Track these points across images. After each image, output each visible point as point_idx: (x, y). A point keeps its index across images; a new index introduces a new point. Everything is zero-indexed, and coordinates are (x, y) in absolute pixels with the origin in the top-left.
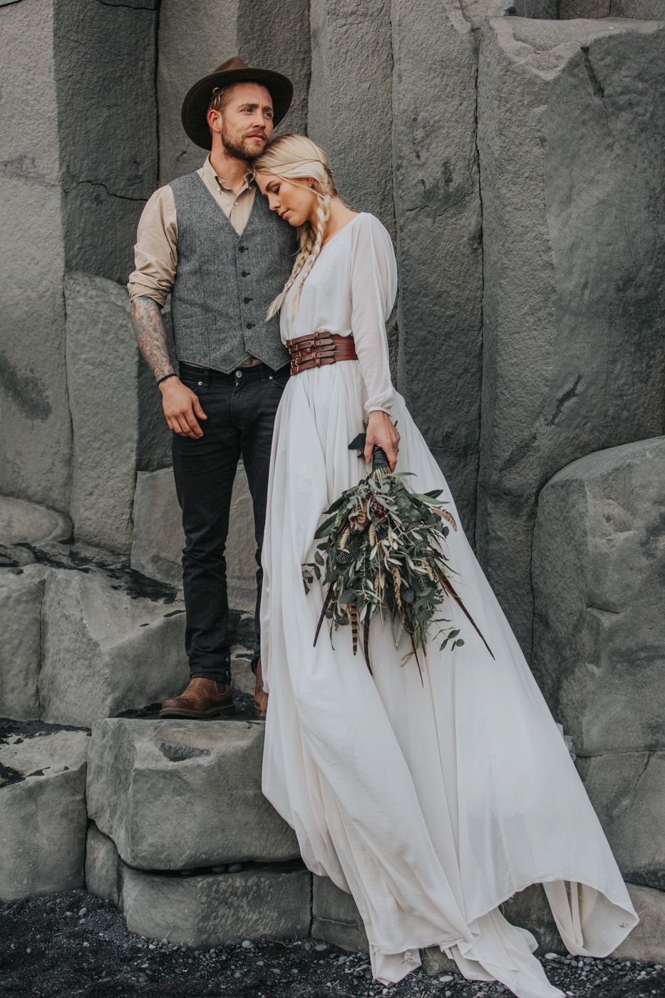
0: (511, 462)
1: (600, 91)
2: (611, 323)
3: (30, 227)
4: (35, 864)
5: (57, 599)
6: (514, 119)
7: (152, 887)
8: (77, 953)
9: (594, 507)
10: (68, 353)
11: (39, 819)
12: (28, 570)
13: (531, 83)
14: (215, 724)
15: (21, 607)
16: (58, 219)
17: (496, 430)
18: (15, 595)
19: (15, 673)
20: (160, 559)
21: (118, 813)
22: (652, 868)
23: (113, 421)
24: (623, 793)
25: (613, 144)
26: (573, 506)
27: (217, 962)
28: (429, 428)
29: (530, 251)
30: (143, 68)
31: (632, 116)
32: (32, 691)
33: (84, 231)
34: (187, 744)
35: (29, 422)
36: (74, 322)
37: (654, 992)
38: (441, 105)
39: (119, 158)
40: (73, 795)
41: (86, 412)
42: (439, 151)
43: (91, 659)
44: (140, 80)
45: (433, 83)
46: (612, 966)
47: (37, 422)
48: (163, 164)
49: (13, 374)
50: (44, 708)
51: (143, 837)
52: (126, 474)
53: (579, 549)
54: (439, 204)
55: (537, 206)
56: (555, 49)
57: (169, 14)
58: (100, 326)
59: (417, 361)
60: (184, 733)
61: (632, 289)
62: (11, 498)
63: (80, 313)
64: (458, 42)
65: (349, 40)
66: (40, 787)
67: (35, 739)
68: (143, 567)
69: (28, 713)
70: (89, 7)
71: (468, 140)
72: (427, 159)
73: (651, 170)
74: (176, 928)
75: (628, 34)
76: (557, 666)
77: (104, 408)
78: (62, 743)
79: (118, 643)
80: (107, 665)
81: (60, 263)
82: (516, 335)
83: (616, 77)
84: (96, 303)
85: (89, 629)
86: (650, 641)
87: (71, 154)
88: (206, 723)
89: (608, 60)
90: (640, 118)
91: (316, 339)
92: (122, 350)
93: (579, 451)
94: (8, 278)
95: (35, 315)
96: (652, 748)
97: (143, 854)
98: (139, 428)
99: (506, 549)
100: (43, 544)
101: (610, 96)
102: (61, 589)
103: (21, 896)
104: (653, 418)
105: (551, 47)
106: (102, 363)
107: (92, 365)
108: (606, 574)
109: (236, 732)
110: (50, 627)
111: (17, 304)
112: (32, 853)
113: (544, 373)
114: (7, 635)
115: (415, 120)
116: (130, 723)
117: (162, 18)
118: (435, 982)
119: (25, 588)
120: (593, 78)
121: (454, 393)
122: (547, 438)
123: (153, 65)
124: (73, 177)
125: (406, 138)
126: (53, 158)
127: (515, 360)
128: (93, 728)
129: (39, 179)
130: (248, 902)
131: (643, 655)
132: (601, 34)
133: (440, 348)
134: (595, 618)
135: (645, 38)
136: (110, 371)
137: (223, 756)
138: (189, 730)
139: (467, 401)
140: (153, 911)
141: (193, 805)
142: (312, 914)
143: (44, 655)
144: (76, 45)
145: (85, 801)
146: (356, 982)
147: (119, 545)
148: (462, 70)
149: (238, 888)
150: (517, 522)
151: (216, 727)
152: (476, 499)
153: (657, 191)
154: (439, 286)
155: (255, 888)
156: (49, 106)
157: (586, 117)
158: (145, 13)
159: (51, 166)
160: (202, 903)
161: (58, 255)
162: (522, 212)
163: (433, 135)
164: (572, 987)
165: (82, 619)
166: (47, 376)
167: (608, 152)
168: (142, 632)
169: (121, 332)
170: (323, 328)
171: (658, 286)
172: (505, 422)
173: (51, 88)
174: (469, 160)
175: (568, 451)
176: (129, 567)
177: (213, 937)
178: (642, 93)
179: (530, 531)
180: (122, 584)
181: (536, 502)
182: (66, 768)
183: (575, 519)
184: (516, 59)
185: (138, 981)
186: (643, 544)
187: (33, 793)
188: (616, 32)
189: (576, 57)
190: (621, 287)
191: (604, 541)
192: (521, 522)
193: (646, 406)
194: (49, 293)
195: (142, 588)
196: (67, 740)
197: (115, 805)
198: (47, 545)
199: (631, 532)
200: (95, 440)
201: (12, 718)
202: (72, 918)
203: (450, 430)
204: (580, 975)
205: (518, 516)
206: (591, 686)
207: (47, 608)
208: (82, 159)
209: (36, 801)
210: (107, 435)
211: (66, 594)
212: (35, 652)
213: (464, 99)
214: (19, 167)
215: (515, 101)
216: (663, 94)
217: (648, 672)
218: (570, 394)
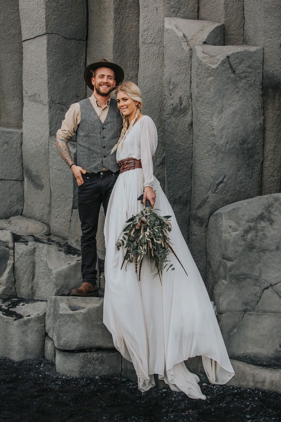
0: (200, 207)
2: (237, 157)
3: (37, 120)
4: (26, 348)
5: (39, 254)
6: (202, 82)
7: (65, 356)
8: (36, 378)
9: (225, 223)
10: (50, 166)
11: (28, 332)
12: (30, 243)
13: (208, 69)
14: (88, 298)
15: (27, 257)
16: (47, 117)
17: (195, 195)
18: (25, 253)
19: (24, 281)
21: (55, 330)
22: (245, 355)
23: (64, 191)
24: (234, 327)
25: (239, 91)
26: (219, 222)
27: (86, 383)
28: (174, 194)
29: (207, 130)
30: (81, 62)
31: (246, 81)
32: (30, 288)
33: (57, 121)
34: (78, 305)
35: (36, 191)
36: (52, 154)
37: (237, 396)
38: (179, 77)
39: (71, 94)
40: (41, 324)
41: (55, 187)
42: (178, 93)
43: (49, 276)
44: (80, 66)
45: (176, 69)
46: (225, 388)
47: (39, 191)
49: (31, 173)
50: (34, 294)
51: (61, 338)
52: (69, 210)
53: (220, 238)
54: (178, 112)
55: (209, 113)
56: (217, 57)
57: (90, 42)
59: (170, 170)
60: (77, 301)
61: (246, 144)
62: (29, 219)
63: (54, 151)
64: (185, 54)
65: (149, 53)
66: (29, 321)
67: (29, 304)
68: (72, 244)
69: (28, 295)
70: (60, 40)
71: (188, 89)
72: (174, 96)
73: (254, 101)
74: (72, 371)
75: (245, 51)
76: (213, 281)
77: (62, 186)
79: (59, 270)
80: (54, 278)
81: (48, 133)
82: (202, 160)
83: (240, 67)
85: (49, 265)
86: (245, 272)
87: (52, 93)
88: (84, 298)
89: (237, 61)
90: (249, 82)
91: (128, 160)
93: (225, 203)
94: (30, 138)
95: (39, 152)
96: (245, 311)
97: (61, 344)
98: (74, 193)
99: (198, 238)
100: (38, 235)
101: (238, 74)
102: (40, 250)
103: (21, 360)
104: (254, 192)
105: (216, 56)
106: (61, 170)
107: (58, 170)
108: (229, 247)
109: (95, 301)
110: (37, 265)
111: (33, 148)
112: (25, 344)
113: (211, 174)
114: (22, 267)
115: (170, 82)
116: (59, 297)
117: (88, 44)
118: (161, 391)
119: (28, 250)
120: (231, 67)
121: (183, 182)
122: (212, 198)
123: (85, 61)
124: (53, 101)
125: (167, 88)
126: (46, 95)
127: (201, 169)
128: (48, 300)
129: (41, 102)
130: (98, 363)
131: (242, 277)
132: (234, 52)
133: (178, 165)
134: (225, 263)
135: (251, 53)
136: (64, 172)
137: (89, 309)
138: (79, 300)
139: (187, 184)
140: (65, 365)
141: (78, 326)
142: (122, 368)
143: (34, 275)
144: (55, 53)
145: (45, 326)
146: (133, 391)
147: (66, 236)
148: (186, 64)
149: (95, 357)
150: (201, 228)
152: (189, 220)
153: (256, 109)
154: (177, 142)
155: (101, 358)
156: (45, 76)
157: (229, 81)
158: (82, 42)
159: (45, 97)
160: (81, 362)
161: (47, 130)
162: (204, 116)
163: (176, 88)
164: (210, 395)
165: (47, 261)
166: (43, 174)
167: (237, 94)
168: (68, 266)
170: (131, 157)
171: (256, 143)
172: (198, 192)
173: (45, 69)
174: (188, 97)
175: (220, 203)
176: (67, 244)
177: (85, 374)
178: (250, 73)
179: (206, 232)
180: (63, 249)
181: (208, 221)
182: (39, 314)
183: (219, 227)
184: (203, 60)
185: (56, 388)
186: (242, 236)
187: (26, 323)
188: (240, 51)
189: (224, 59)
190: (241, 143)
191: (228, 235)
192: (203, 228)
193: (251, 187)
194: (44, 144)
195: (70, 250)
196: (39, 304)
197: (54, 327)
198: (40, 235)
199: (238, 232)
200: (58, 197)
201: (23, 297)
202: (38, 368)
203: (181, 195)
204: (214, 391)
205: (202, 226)
206: (223, 288)
207: (36, 257)
208: (57, 95)
209: (27, 326)
210: (62, 196)
211: (42, 252)
212: (31, 273)
213: (187, 74)
214: (34, 98)
215: (202, 76)
216: (259, 73)
217: (244, 283)
218: (221, 182)
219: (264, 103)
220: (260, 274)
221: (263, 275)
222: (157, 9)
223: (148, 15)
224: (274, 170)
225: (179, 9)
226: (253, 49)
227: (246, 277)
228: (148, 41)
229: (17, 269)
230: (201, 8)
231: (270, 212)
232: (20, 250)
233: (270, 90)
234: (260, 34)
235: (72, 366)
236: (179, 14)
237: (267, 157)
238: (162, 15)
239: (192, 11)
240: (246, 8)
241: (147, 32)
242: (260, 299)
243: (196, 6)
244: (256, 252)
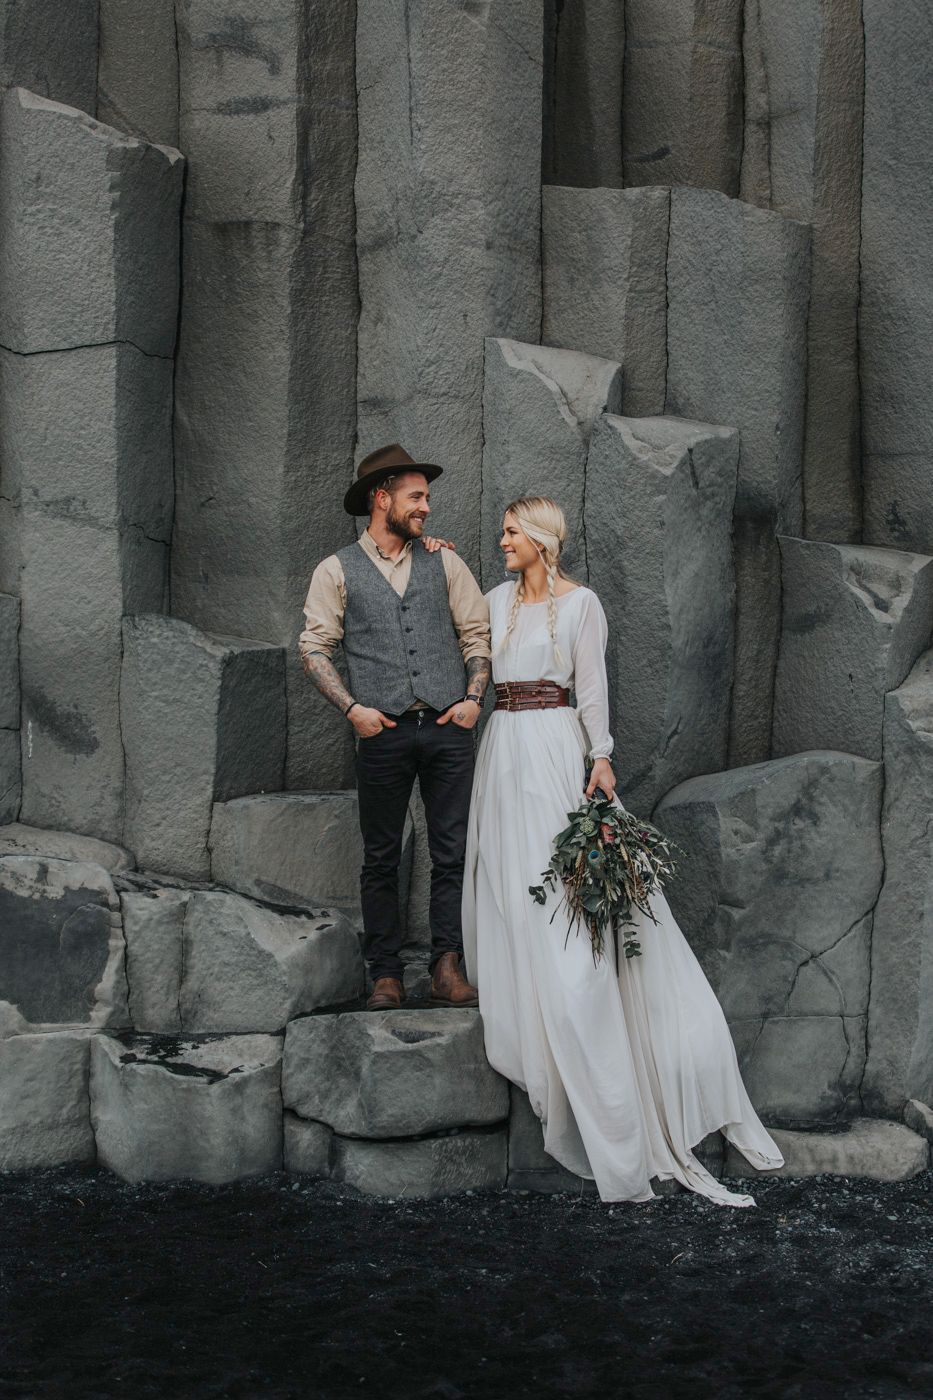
0: (628, 789)
1: (696, 484)
2: (699, 674)
3: (79, 567)
4: (243, 1151)
5: (208, 918)
6: (637, 503)
9: (727, 824)
10: (125, 690)
11: (245, 1110)
12: (162, 894)
13: (653, 476)
15: (162, 929)
16: (115, 560)
18: (156, 917)
19: (155, 990)
20: (262, 883)
23: (187, 755)
24: (745, 1052)
25: (701, 527)
26: (703, 823)
29: (649, 614)
30: (165, 414)
31: (713, 504)
32: (174, 1006)
34: (417, 1029)
35: (70, 757)
38: (549, 485)
39: (153, 503)
40: (273, 1087)
41: (156, 747)
43: (261, 969)
44: (164, 426)
45: (541, 465)
47: (81, 756)
48: (181, 506)
49: (52, 710)
50: (189, 1020)
51: (383, 1110)
52: (200, 805)
53: (712, 858)
55: (656, 577)
56: (667, 449)
57: (190, 364)
58: (176, 665)
60: (412, 1020)
61: (712, 646)
63: (152, 653)
64: (569, 434)
65: (439, 418)
66: (245, 1081)
69: (170, 1025)
70: (137, 357)
71: (576, 516)
73: (721, 549)
74: (411, 1185)
77: (177, 742)
78: (246, 1044)
79: (289, 953)
80: (286, 973)
81: (118, 604)
82: (635, 684)
83: (706, 473)
84: (173, 644)
85: (259, 942)
86: (766, 930)
87: (125, 499)
89: (702, 459)
90: (718, 506)
92: (200, 688)
96: (765, 1016)
97: (381, 1124)
98: (217, 762)
101: (702, 488)
102: (212, 909)
103: (230, 1180)
104: (719, 752)
105: (665, 447)
106: (176, 701)
107: (164, 702)
108: (737, 877)
110: (195, 945)
111: (62, 641)
112: (239, 1141)
113: (660, 715)
114: (149, 955)
117: (179, 368)
119: (166, 910)
120: (693, 473)
122: (661, 769)
123: (172, 412)
124: (125, 520)
126: (109, 503)
127: (634, 704)
128: (292, 1026)
129: (91, 521)
130: (466, 1160)
131: (761, 941)
132: (700, 438)
134: (726, 912)
135: (723, 442)
136: (186, 708)
137: (457, 1035)
138: (415, 1017)
140: (387, 1173)
141: (432, 1077)
142: (508, 1168)
143: (186, 972)
144: (129, 394)
145: (281, 1092)
148: (572, 457)
149: (459, 1148)
151: (440, 1013)
153: (724, 566)
155: (470, 1147)
156: (107, 453)
158: (168, 361)
159: (107, 508)
160: (435, 1161)
161: (114, 596)
162: (642, 582)
165: (249, 934)
166: (94, 712)
167: (698, 533)
168: (304, 944)
169: (200, 672)
171: (726, 643)
173: (109, 435)
174: (576, 533)
178: (720, 486)
182: (262, 1065)
183: (705, 833)
184: (640, 455)
186: (764, 853)
187: (239, 1087)
188: (707, 436)
189: (684, 456)
190: (706, 644)
191: (734, 850)
194: (103, 632)
197: (329, 1090)
199: (755, 843)
200: (164, 773)
207: (191, 927)
208: (132, 504)
210: (178, 768)
211: (220, 913)
212: (176, 969)
213: (572, 481)
214: (63, 508)
215: (638, 490)
216: (731, 487)
217: (763, 954)
218: (675, 732)
219: (737, 551)
220: (794, 932)
221: (798, 935)
222: (465, 316)
223: (439, 326)
224: (758, 704)
225: (510, 317)
226: (725, 432)
227: (768, 939)
228: (437, 390)
229: (135, 960)
230: (550, 317)
231: (811, 799)
232: (139, 912)
233: (750, 525)
234: (729, 398)
235: (410, 1174)
236: (508, 330)
237: (742, 674)
238: (479, 330)
239: (532, 323)
240: (674, 332)
241: (434, 366)
242: (792, 988)
243: (539, 311)
244: (789, 886)
